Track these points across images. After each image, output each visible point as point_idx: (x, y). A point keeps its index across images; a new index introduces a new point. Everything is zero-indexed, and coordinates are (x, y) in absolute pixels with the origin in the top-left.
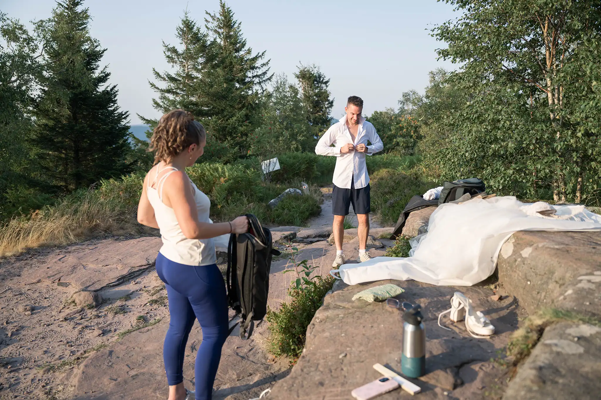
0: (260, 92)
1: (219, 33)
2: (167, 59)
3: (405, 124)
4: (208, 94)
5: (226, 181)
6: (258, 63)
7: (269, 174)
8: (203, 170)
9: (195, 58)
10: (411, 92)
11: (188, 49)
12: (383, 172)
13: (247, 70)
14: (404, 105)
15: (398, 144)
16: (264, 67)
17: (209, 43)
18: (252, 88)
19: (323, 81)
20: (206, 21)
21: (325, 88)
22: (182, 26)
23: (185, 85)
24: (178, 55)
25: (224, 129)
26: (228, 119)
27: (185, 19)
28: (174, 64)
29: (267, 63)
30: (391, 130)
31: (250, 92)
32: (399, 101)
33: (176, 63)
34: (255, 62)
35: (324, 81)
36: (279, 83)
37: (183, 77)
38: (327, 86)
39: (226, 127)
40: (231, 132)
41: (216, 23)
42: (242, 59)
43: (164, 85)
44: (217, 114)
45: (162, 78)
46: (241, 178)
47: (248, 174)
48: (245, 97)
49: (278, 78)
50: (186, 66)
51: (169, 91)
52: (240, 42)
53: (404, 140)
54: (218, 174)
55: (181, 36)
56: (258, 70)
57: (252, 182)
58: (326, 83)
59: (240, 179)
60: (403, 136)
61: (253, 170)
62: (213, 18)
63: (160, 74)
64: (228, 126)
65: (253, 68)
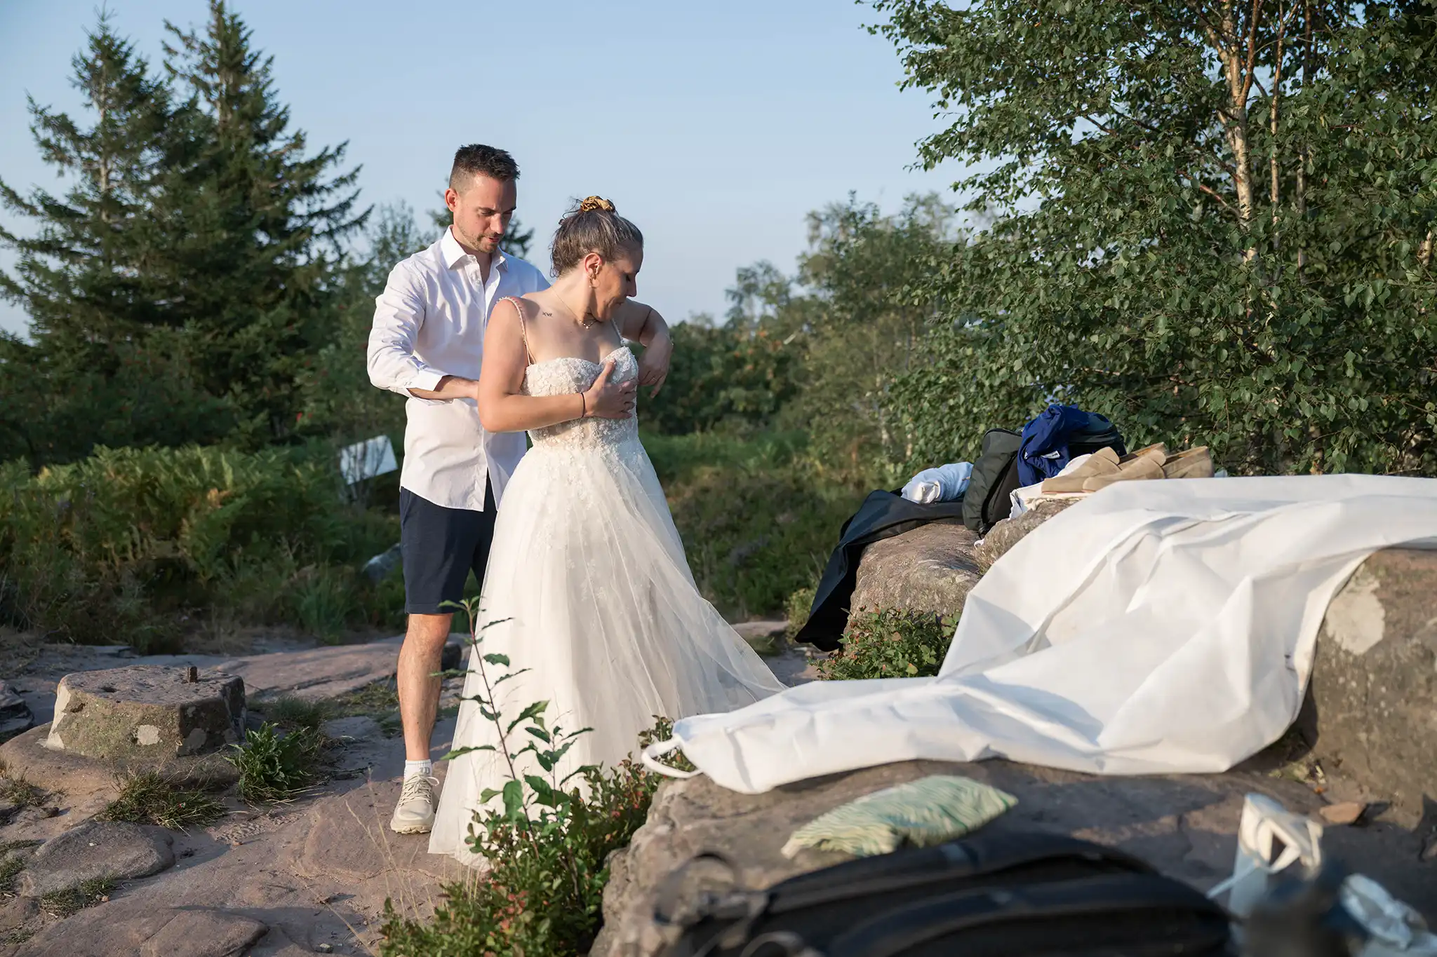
0: (331, 257)
1: (207, 88)
2: (42, 152)
3: (750, 351)
4: (172, 258)
5: (224, 502)
6: (326, 176)
7: (364, 483)
8: (148, 467)
9: (132, 150)
10: (761, 266)
11: (107, 121)
12: (705, 475)
13: (292, 194)
14: (740, 301)
15: (729, 408)
16: (344, 187)
17: (173, 108)
18: (307, 246)
19: (512, 235)
20: (168, 50)
21: (519, 254)
22: (90, 55)
23: (98, 229)
24: (77, 139)
25: (221, 360)
26: (236, 330)
27: (99, 35)
28: (66, 167)
29: (353, 176)
30: (710, 367)
31: (302, 260)
32: (729, 292)
33: (70, 162)
34: (317, 172)
35: (517, 235)
36: (390, 228)
37: (93, 206)
38: (525, 250)
39: (229, 355)
40: (245, 370)
41: (197, 58)
42: (276, 161)
43: (31, 228)
44: (200, 315)
45: (26, 206)
46: (274, 490)
47: (298, 480)
48: (287, 273)
49: (387, 215)
50: (103, 172)
51: (47, 246)
52: (268, 116)
53: (750, 394)
54: (202, 480)
55: (86, 84)
56: (324, 195)
57: (311, 505)
58: (523, 240)
59: (270, 494)
60: (748, 384)
61: (311, 466)
62: (188, 41)
63: (20, 194)
64: (236, 352)
65: (310, 190)
